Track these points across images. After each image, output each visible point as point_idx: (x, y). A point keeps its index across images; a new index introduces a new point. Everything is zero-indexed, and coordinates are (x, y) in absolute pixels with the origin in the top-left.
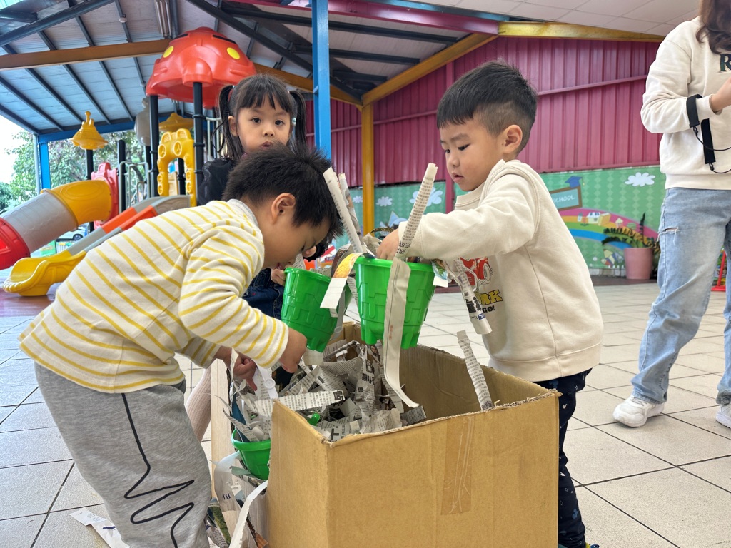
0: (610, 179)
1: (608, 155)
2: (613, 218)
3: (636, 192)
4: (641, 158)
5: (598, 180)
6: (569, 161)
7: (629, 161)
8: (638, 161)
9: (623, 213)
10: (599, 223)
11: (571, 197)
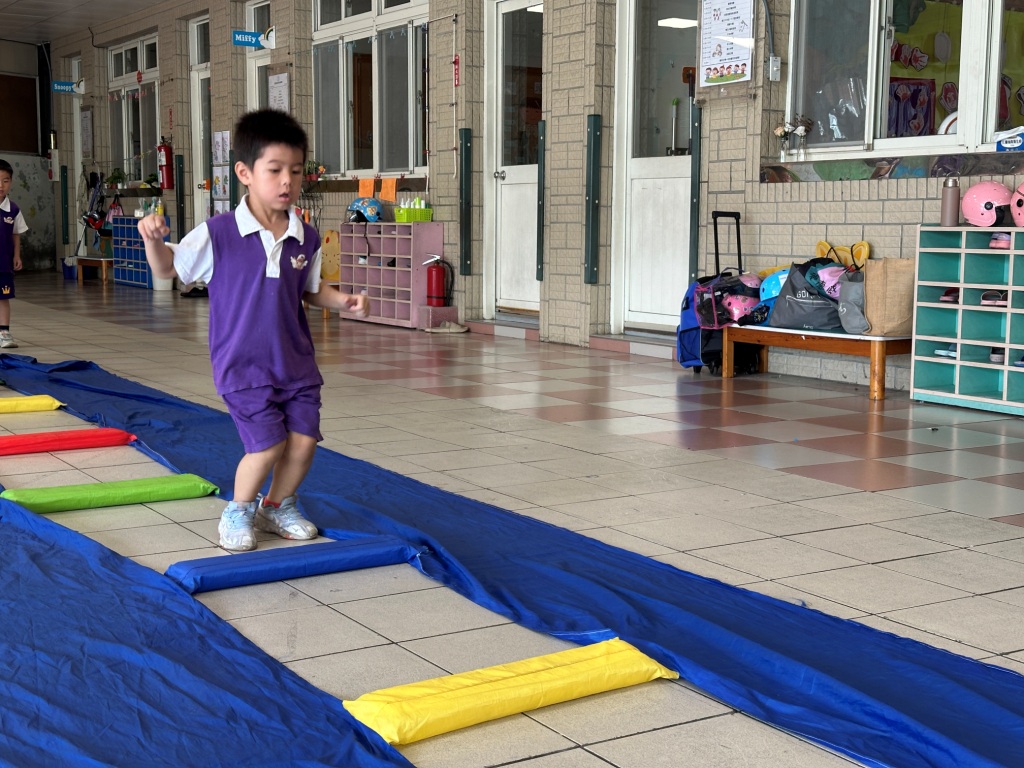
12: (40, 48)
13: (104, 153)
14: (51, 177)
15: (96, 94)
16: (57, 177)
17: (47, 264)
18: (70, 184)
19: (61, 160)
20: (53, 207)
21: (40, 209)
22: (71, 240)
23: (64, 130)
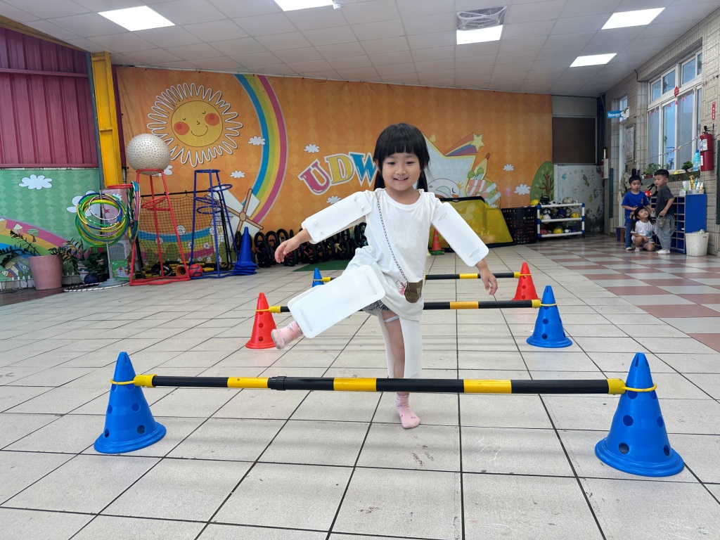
2: (10, 225)
3: (33, 195)
4: (33, 159)
7: (20, 162)
8: (31, 162)
9: (21, 218)
12: (599, 99)
13: (642, 155)
14: (603, 176)
15: (638, 115)
16: (606, 176)
17: (598, 229)
18: (615, 179)
19: (610, 164)
20: (603, 195)
21: (595, 196)
22: (614, 214)
23: (612, 145)
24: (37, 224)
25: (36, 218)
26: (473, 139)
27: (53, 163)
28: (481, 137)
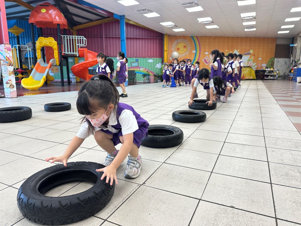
0: (145, 60)
1: (144, 55)
2: (145, 69)
3: (150, 64)
4: (150, 56)
5: (142, 60)
6: (135, 55)
7: (148, 57)
9: (147, 68)
10: (142, 70)
11: (136, 64)
12: (293, 39)
16: (291, 62)
24: (150, 70)
25: (150, 68)
26: (250, 51)
27: (153, 57)
28: (252, 50)
